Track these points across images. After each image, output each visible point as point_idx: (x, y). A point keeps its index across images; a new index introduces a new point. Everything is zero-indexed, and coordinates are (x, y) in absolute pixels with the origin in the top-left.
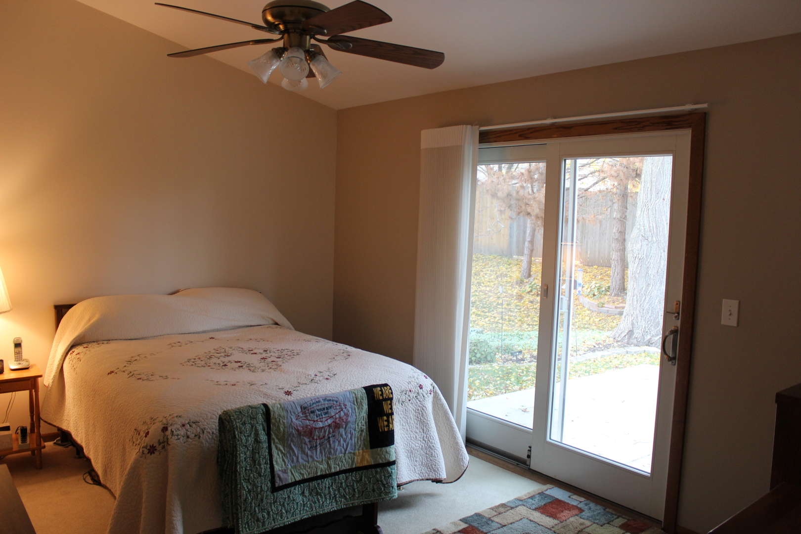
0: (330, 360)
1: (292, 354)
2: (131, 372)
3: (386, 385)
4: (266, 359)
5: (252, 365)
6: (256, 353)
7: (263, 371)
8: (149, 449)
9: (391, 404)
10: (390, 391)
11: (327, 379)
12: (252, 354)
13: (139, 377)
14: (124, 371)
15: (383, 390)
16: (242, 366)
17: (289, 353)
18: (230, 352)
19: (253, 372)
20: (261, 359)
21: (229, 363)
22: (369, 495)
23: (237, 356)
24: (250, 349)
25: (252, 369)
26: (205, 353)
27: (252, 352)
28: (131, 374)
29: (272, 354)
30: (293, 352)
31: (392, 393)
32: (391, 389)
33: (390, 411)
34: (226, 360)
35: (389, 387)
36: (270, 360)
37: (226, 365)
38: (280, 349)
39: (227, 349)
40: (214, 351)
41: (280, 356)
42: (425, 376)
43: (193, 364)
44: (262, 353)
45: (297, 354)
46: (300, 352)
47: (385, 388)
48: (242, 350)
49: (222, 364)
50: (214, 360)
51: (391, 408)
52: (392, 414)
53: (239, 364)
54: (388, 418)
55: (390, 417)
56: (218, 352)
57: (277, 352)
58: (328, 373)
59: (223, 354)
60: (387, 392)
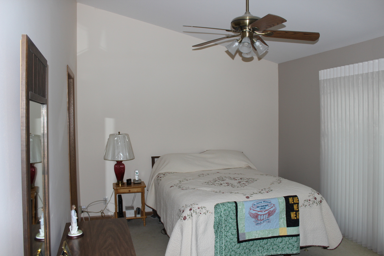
0: (271, 184)
1: (253, 181)
2: (179, 186)
3: (296, 196)
4: (241, 182)
5: (233, 185)
6: (236, 180)
7: (238, 187)
8: (183, 218)
9: (298, 206)
10: (298, 200)
11: (267, 192)
12: (235, 180)
13: (183, 188)
14: (177, 186)
15: (294, 199)
16: (229, 185)
17: (252, 180)
18: (224, 179)
19: (233, 187)
20: (239, 182)
21: (223, 184)
22: (286, 250)
23: (228, 181)
24: (234, 178)
25: (233, 186)
26: (213, 179)
27: (235, 179)
28: (179, 187)
29: (244, 180)
30: (254, 179)
31: (298, 201)
32: (298, 198)
33: (297, 210)
34: (222, 182)
35: (297, 198)
36: (242, 183)
37: (222, 184)
38: (248, 178)
39: (224, 177)
40: (217, 179)
41: (248, 181)
42: (318, 193)
43: (207, 184)
44: (239, 180)
45: (256, 181)
46: (257, 180)
47: (295, 198)
48: (230, 178)
49: (220, 184)
50: (217, 182)
51: (298, 208)
52: (298, 211)
53: (228, 184)
54: (296, 213)
55: (297, 212)
56: (219, 179)
57: (246, 179)
58: (268, 190)
59: (221, 180)
60: (296, 200)
